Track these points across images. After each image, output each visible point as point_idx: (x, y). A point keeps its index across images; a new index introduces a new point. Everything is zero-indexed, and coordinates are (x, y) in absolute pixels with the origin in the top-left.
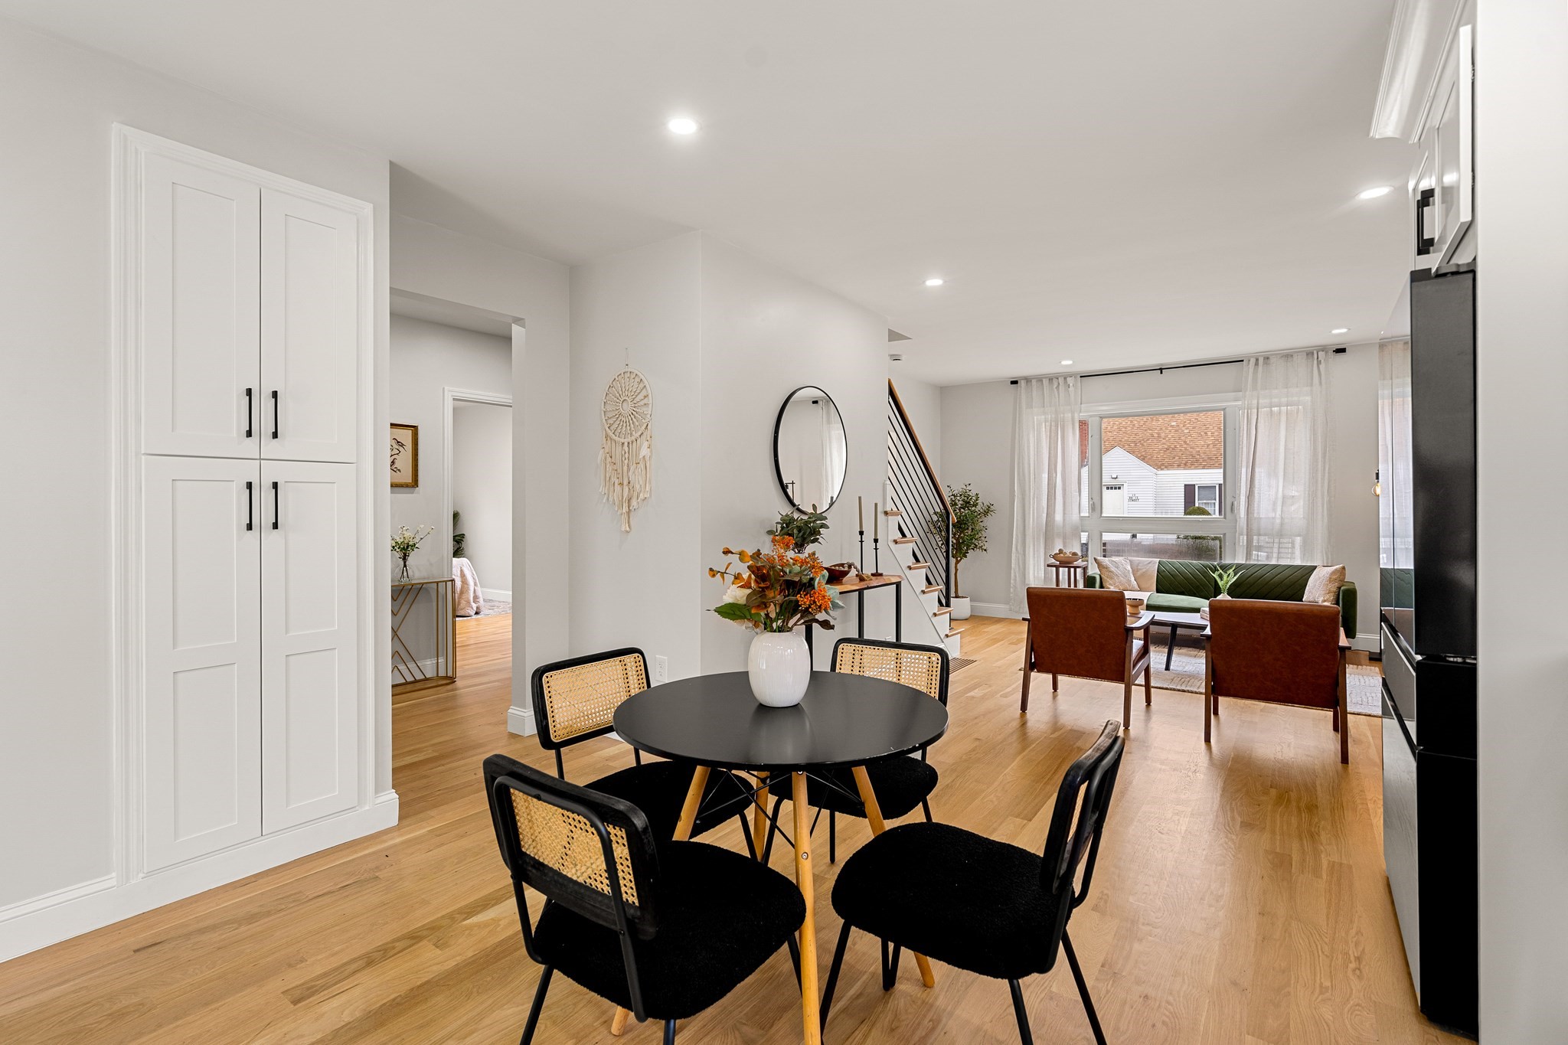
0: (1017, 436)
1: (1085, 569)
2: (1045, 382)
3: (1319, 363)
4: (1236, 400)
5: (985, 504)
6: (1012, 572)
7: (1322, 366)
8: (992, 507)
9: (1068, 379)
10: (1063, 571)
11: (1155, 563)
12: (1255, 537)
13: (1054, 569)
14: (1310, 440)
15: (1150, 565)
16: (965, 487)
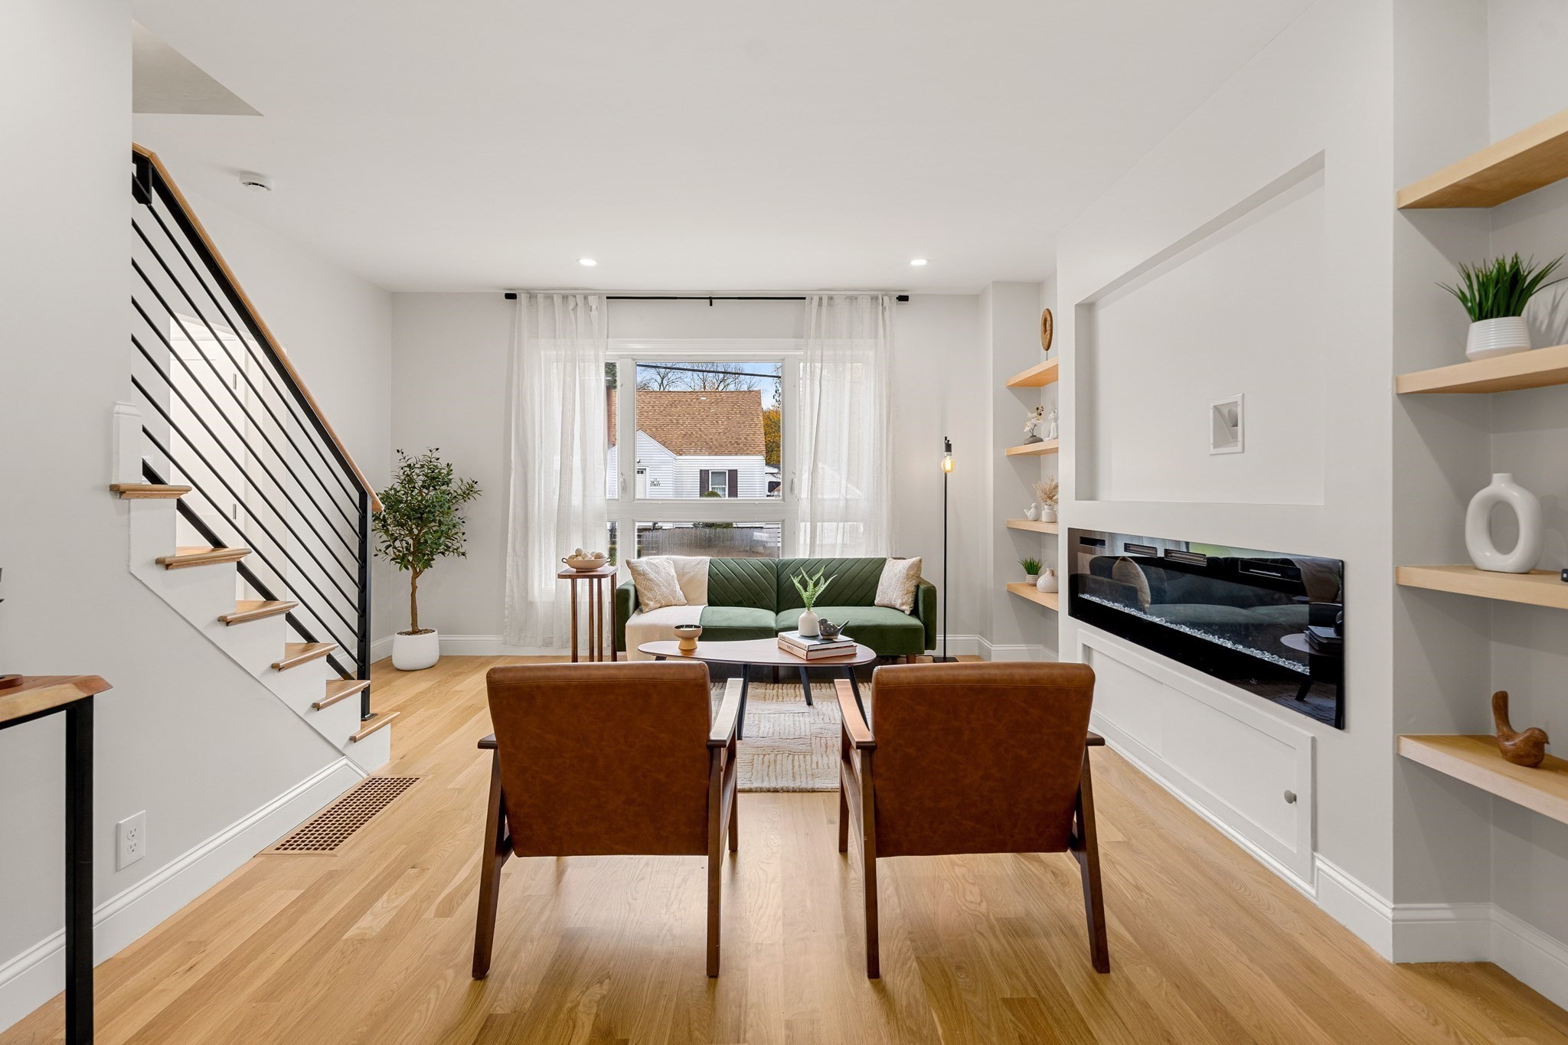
0: (515, 378)
1: (613, 578)
2: (557, 300)
3: (884, 309)
4: (797, 348)
5: (465, 482)
6: (507, 584)
7: (887, 313)
8: (475, 485)
9: (590, 298)
10: (583, 584)
11: (706, 562)
12: (819, 524)
13: (569, 580)
14: (875, 404)
15: (699, 566)
16: (429, 454)
